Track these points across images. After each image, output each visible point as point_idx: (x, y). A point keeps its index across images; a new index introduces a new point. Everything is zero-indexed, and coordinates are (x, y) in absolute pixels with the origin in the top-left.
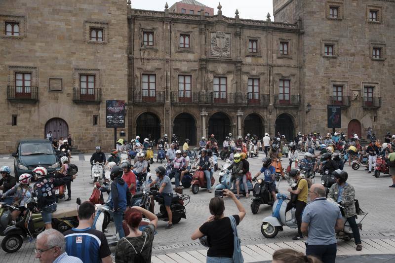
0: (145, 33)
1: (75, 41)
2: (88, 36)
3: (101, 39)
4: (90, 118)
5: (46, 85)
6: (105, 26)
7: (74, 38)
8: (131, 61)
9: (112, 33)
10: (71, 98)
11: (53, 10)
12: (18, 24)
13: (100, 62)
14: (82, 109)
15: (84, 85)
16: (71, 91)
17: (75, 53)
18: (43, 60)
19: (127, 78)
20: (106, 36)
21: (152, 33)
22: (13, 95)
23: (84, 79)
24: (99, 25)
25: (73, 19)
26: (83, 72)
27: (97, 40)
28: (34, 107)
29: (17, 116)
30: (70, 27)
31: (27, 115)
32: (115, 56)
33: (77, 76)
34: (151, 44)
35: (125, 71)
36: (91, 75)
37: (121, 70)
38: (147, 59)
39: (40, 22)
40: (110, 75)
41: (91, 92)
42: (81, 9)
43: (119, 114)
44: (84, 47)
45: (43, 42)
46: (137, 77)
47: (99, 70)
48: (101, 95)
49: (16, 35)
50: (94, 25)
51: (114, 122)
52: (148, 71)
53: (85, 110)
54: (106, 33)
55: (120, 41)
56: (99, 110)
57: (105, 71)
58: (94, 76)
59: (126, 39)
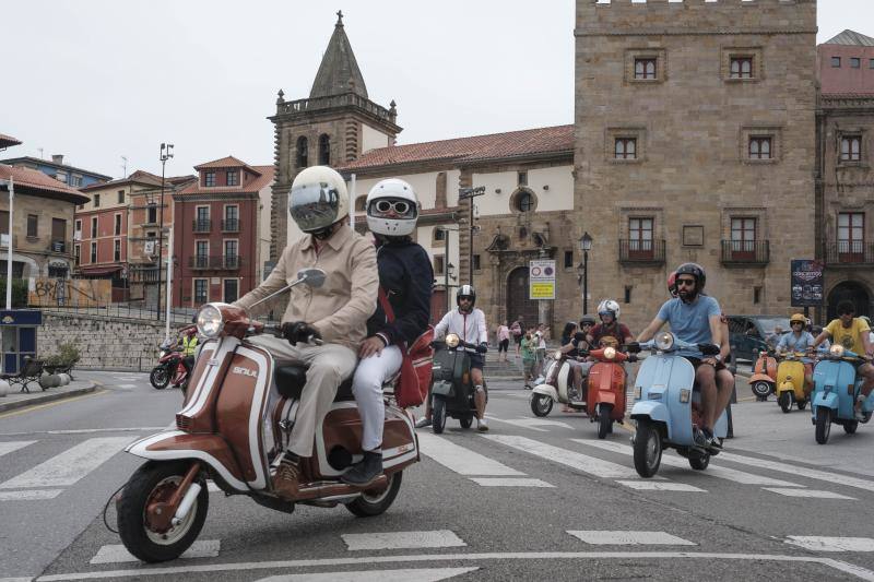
0: (844, 137)
1: (724, 162)
2: (746, 151)
3: (767, 156)
4: (750, 291)
5: (677, 236)
6: (776, 132)
7: (722, 156)
8: (819, 190)
9: (788, 143)
10: (718, 257)
11: (690, 112)
12: (634, 140)
13: (766, 196)
14: (736, 277)
15: (737, 235)
16: (718, 247)
17: (723, 182)
18: (673, 197)
19: (813, 220)
20: (777, 150)
21: (859, 138)
22: (626, 255)
23: (738, 225)
24: (766, 132)
25: (722, 124)
26: (738, 213)
27: (760, 157)
28: (659, 272)
29: (631, 287)
30: (717, 139)
31: (648, 286)
32: (792, 183)
33: (727, 220)
34: (855, 157)
35: (812, 209)
36: (749, 218)
37: (804, 207)
38: (850, 186)
39: (669, 135)
40: (783, 217)
41: (749, 247)
42: (735, 107)
43: (812, 283)
44: (739, 170)
45: (672, 167)
46: (830, 219)
47: (765, 209)
48: (768, 251)
49: (630, 158)
50: (756, 132)
51: (806, 298)
52: (850, 207)
53: (740, 277)
54: (777, 143)
55: (803, 158)
56: (764, 278)
57: (774, 212)
58: (755, 219)
59: (814, 152)
